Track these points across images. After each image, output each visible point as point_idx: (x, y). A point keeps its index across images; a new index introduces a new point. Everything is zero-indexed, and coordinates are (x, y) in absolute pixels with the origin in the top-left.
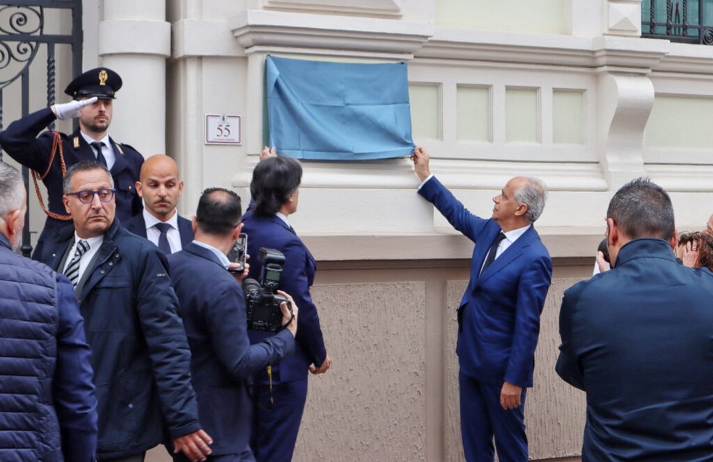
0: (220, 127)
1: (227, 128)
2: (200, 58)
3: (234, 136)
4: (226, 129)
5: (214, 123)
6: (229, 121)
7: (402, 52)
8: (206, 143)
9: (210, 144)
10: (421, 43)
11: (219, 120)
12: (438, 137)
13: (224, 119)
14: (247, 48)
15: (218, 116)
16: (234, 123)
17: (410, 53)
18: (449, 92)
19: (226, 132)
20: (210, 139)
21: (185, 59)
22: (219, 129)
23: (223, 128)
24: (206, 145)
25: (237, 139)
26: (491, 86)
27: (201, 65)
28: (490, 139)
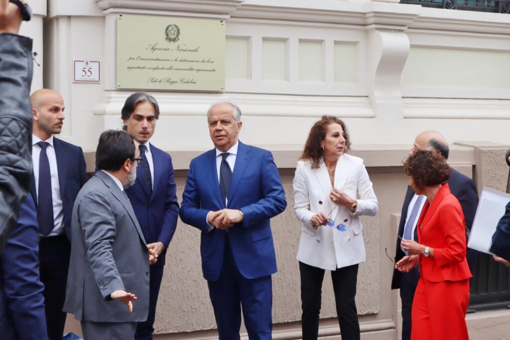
0: (84, 70)
1: (90, 70)
2: (69, 17)
3: (95, 76)
4: (89, 71)
5: (80, 66)
6: (91, 65)
7: (221, 14)
8: (74, 81)
9: (77, 82)
10: (236, 6)
11: (83, 65)
12: (248, 77)
13: (87, 63)
14: (104, 10)
15: (83, 61)
16: (94, 67)
17: (227, 14)
18: (257, 42)
19: (89, 73)
20: (77, 78)
21: (58, 18)
22: (83, 71)
23: (86, 70)
24: (74, 83)
25: (97, 79)
26: (288, 39)
27: (70, 22)
28: (287, 78)
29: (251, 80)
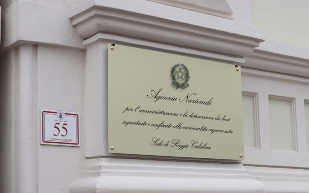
0: (57, 126)
1: (65, 126)
2: (35, 46)
3: (72, 136)
4: (63, 128)
5: (50, 120)
6: (66, 118)
7: (235, 56)
8: (42, 143)
9: (46, 144)
10: (253, 46)
11: (56, 117)
12: (255, 146)
13: (61, 117)
14: (85, 39)
15: (56, 113)
16: (71, 121)
17: (242, 57)
18: (263, 101)
19: (63, 132)
20: (47, 138)
21: (20, 45)
22: (55, 127)
23: (60, 127)
24: (42, 145)
25: (75, 140)
26: (294, 98)
27: (37, 53)
28: (295, 148)
29: (260, 148)
